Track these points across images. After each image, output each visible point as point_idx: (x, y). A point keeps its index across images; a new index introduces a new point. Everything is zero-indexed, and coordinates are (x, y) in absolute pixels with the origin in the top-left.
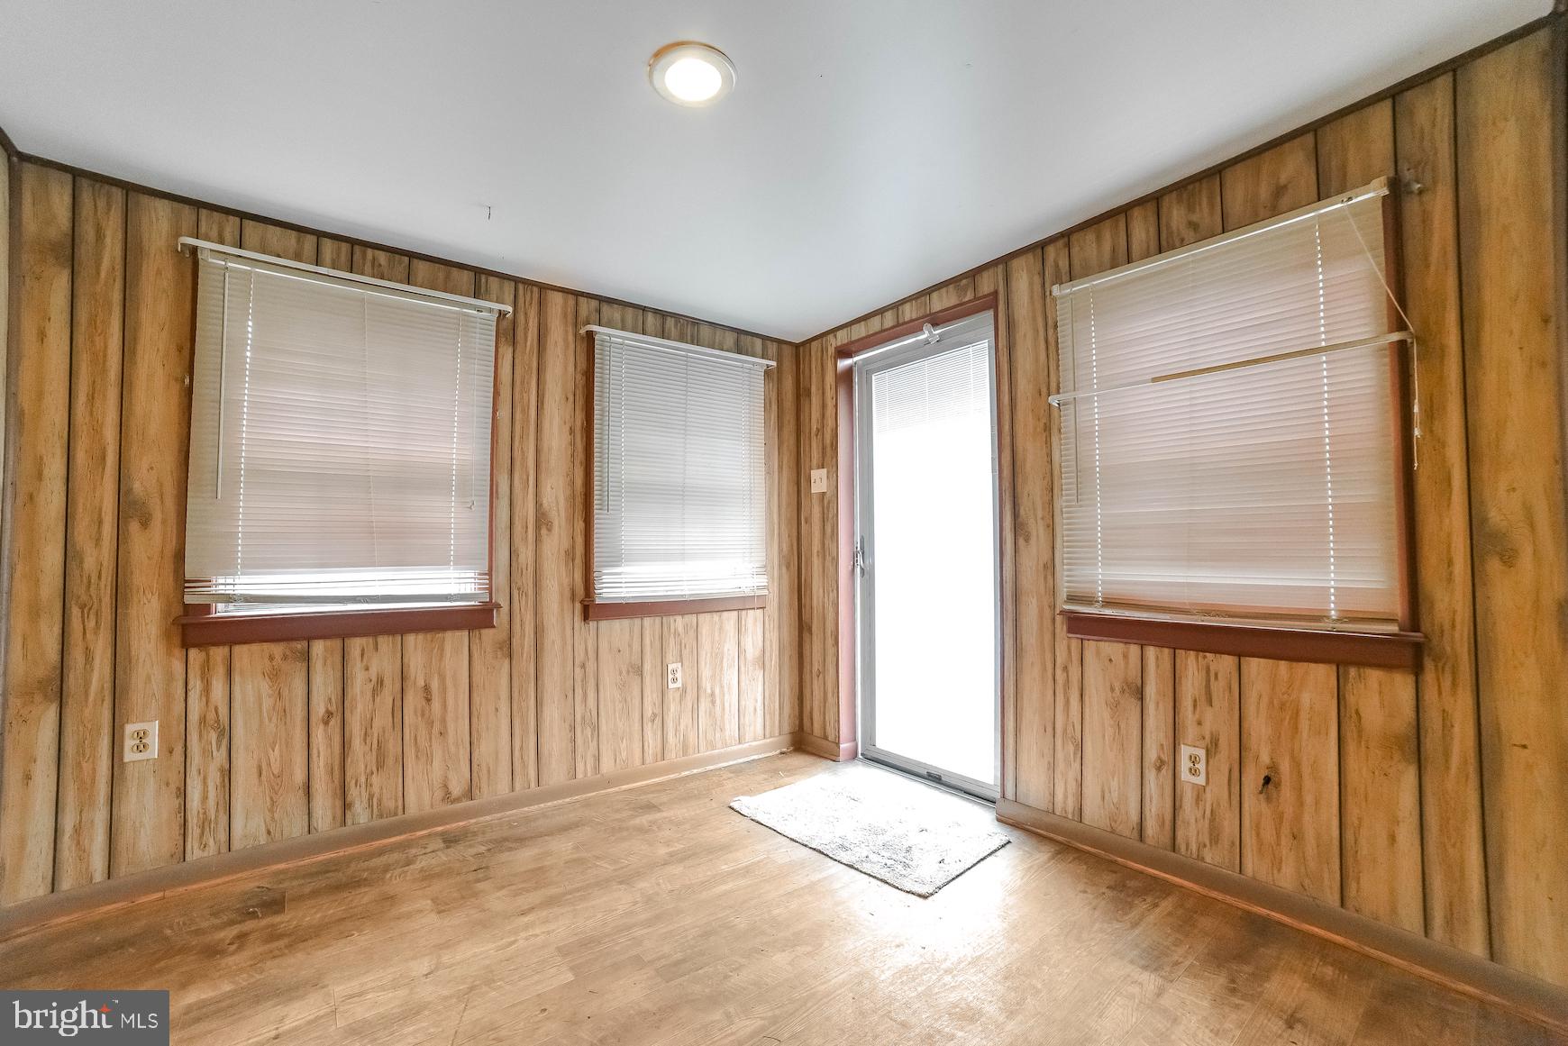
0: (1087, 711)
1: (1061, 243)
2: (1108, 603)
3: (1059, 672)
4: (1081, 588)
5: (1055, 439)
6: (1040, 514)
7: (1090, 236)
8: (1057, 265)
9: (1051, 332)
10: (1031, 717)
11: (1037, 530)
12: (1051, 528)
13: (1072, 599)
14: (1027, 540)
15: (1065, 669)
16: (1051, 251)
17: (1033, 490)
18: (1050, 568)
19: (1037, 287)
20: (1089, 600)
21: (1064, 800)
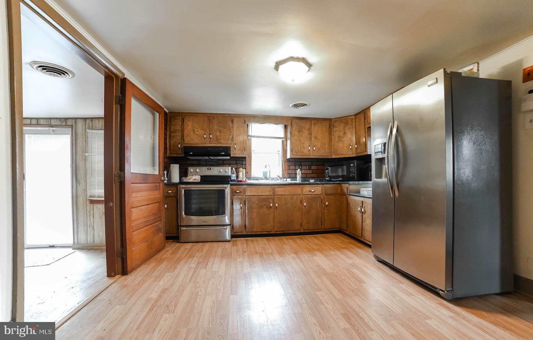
0: (95, 220)
1: (90, 120)
2: (98, 197)
3: (88, 213)
4: (92, 194)
5: (87, 162)
6: (83, 178)
7: (97, 121)
8: (89, 124)
9: (87, 138)
10: (81, 224)
11: (82, 182)
12: (86, 182)
13: (90, 197)
14: (79, 184)
15: (89, 212)
16: (88, 121)
17: (81, 173)
18: (85, 190)
19: (84, 128)
20: (94, 197)
21: (90, 240)
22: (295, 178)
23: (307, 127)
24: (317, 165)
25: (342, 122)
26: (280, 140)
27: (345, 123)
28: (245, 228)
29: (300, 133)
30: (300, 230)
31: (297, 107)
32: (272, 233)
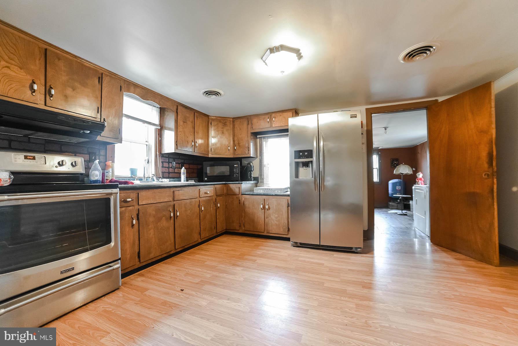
22: (179, 178)
23: (191, 119)
24: (189, 164)
25: (220, 122)
26: (153, 128)
27: (223, 123)
28: (139, 257)
29: (185, 123)
30: (198, 240)
31: (209, 94)
32: (172, 253)
